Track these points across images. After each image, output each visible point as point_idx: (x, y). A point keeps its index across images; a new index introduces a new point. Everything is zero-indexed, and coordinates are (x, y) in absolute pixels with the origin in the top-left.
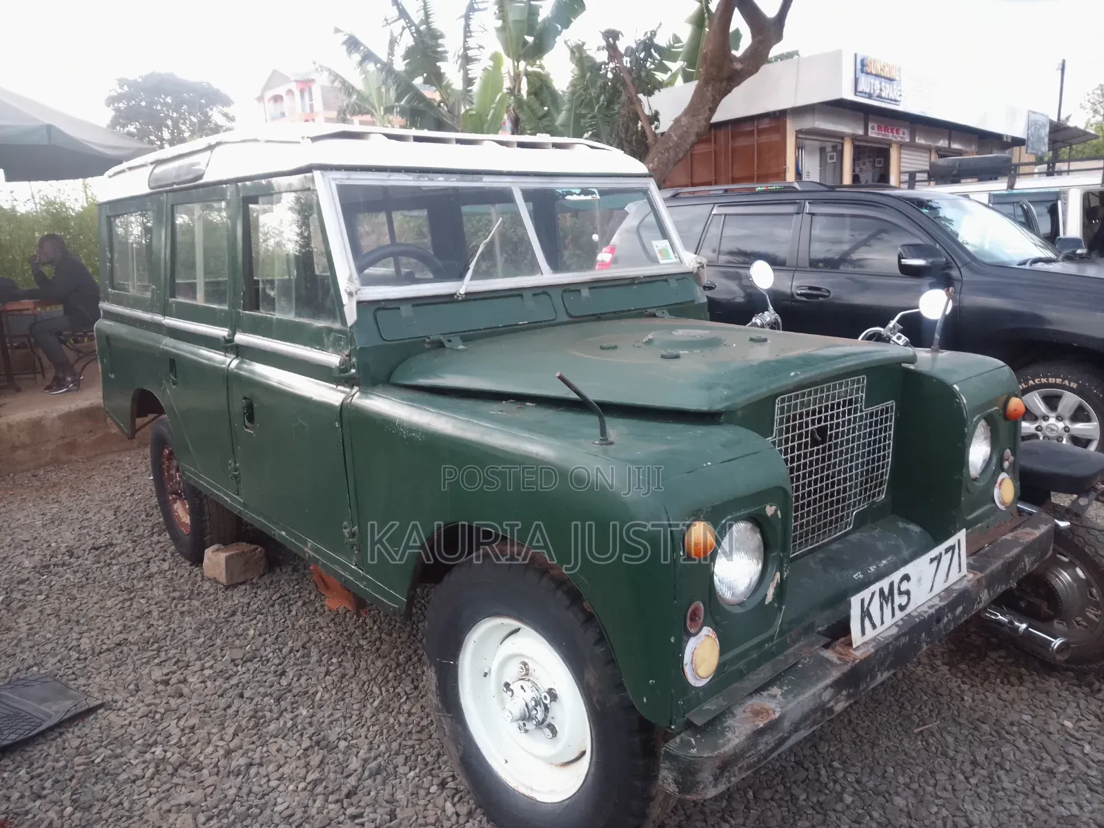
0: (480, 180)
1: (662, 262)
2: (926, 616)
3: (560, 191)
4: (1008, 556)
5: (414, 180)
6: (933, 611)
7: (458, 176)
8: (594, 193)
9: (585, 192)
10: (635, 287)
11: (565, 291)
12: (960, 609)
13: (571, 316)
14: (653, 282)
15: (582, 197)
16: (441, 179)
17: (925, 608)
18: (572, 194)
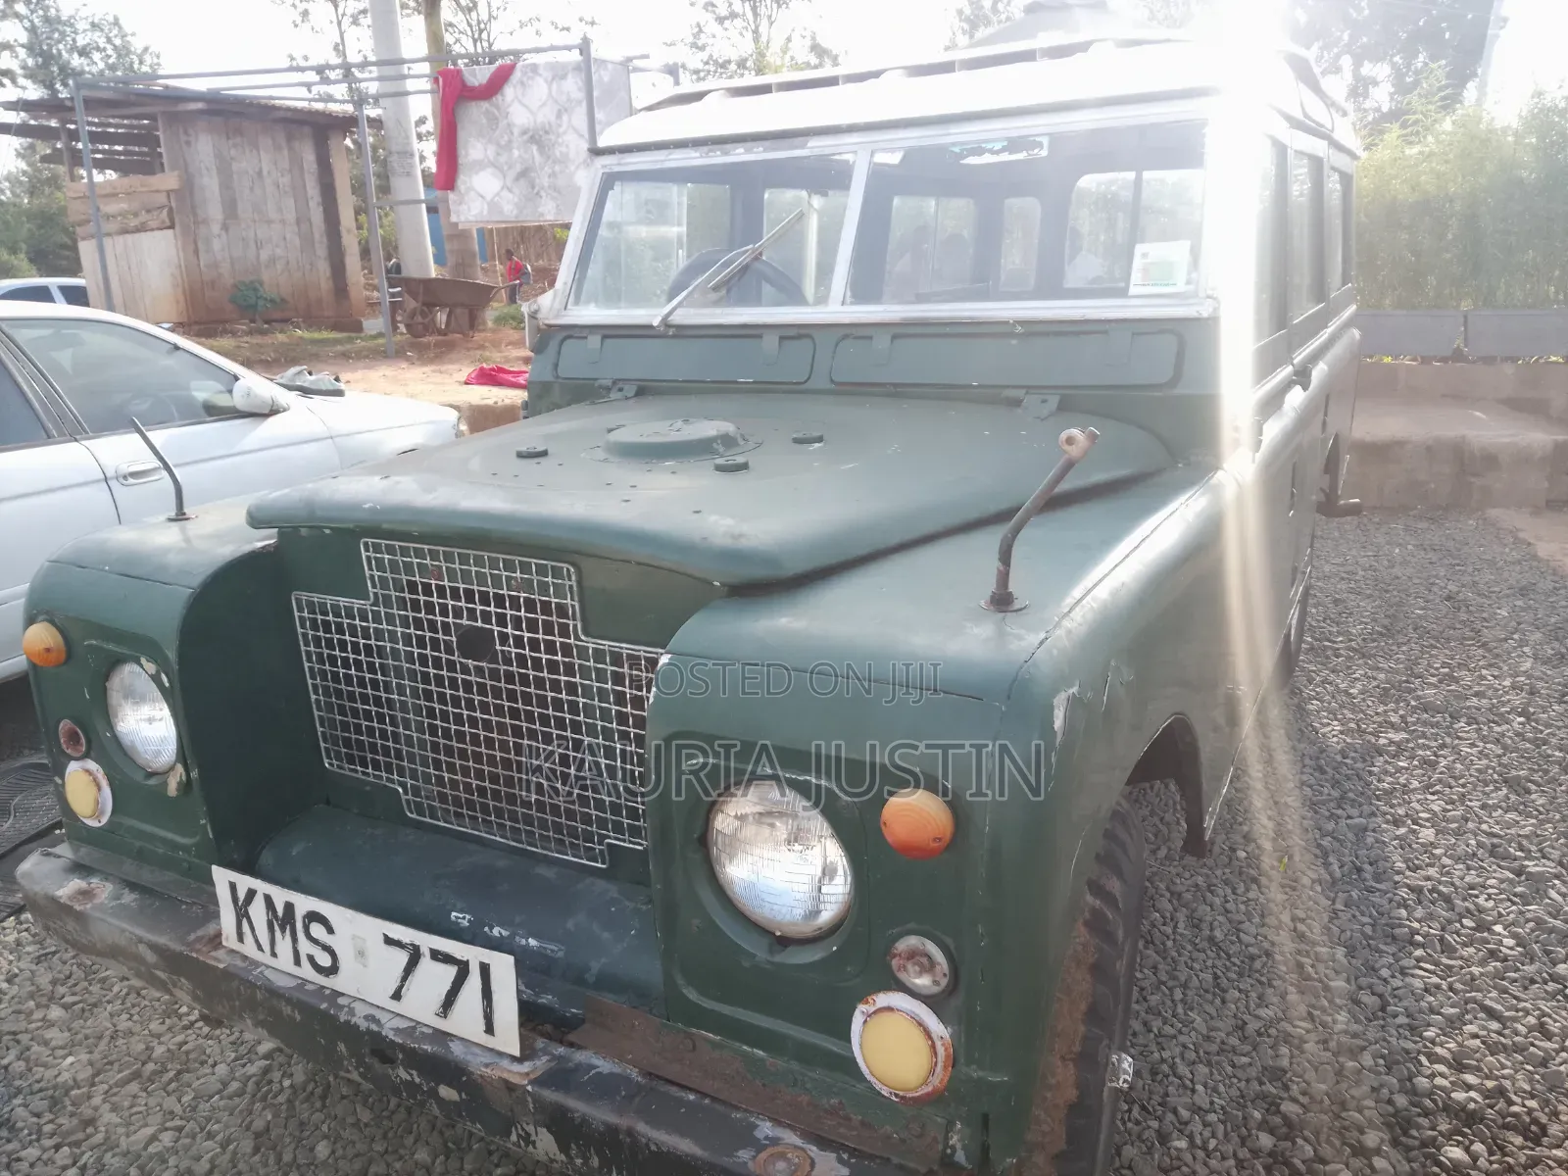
0: (803, 146)
1: (1133, 291)
2: (343, 1018)
3: (957, 150)
4: (642, 1127)
5: (701, 157)
6: (363, 1025)
7: (767, 143)
8: (1040, 145)
9: (1013, 145)
10: (1014, 342)
11: (845, 337)
12: (446, 1092)
13: (832, 381)
14: (1077, 334)
15: (1005, 157)
16: (742, 150)
17: (361, 1010)
18: (979, 151)
